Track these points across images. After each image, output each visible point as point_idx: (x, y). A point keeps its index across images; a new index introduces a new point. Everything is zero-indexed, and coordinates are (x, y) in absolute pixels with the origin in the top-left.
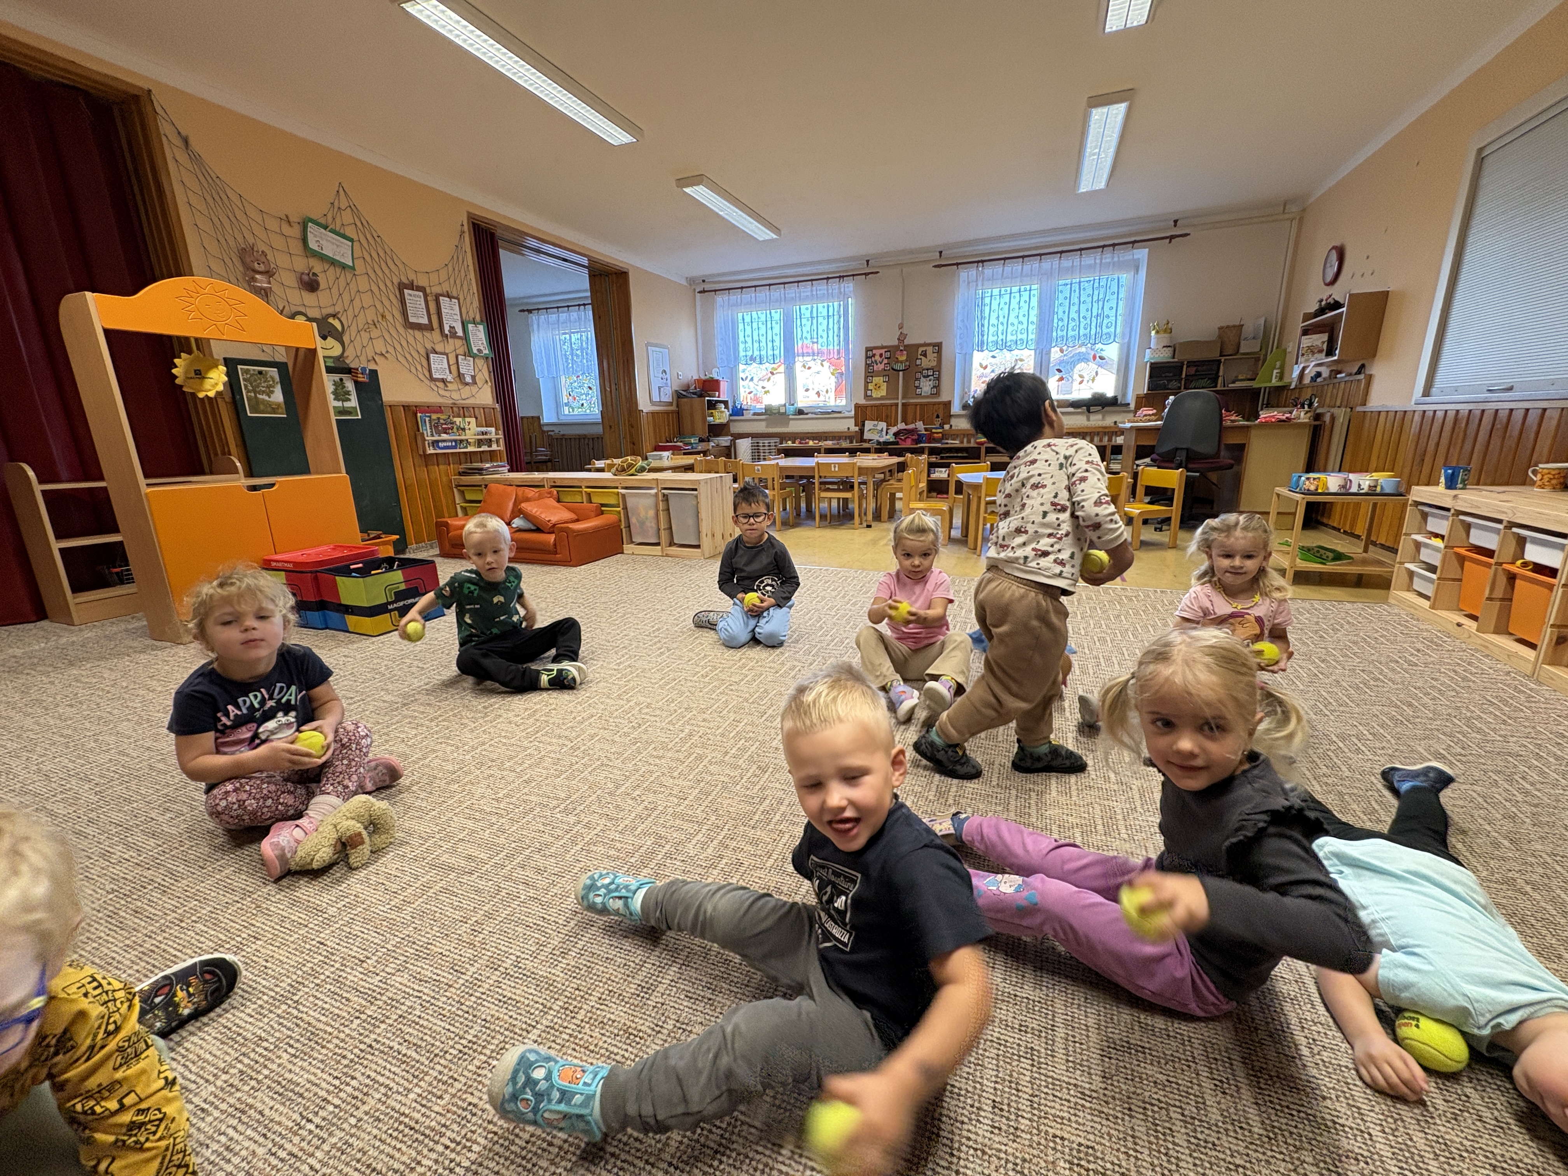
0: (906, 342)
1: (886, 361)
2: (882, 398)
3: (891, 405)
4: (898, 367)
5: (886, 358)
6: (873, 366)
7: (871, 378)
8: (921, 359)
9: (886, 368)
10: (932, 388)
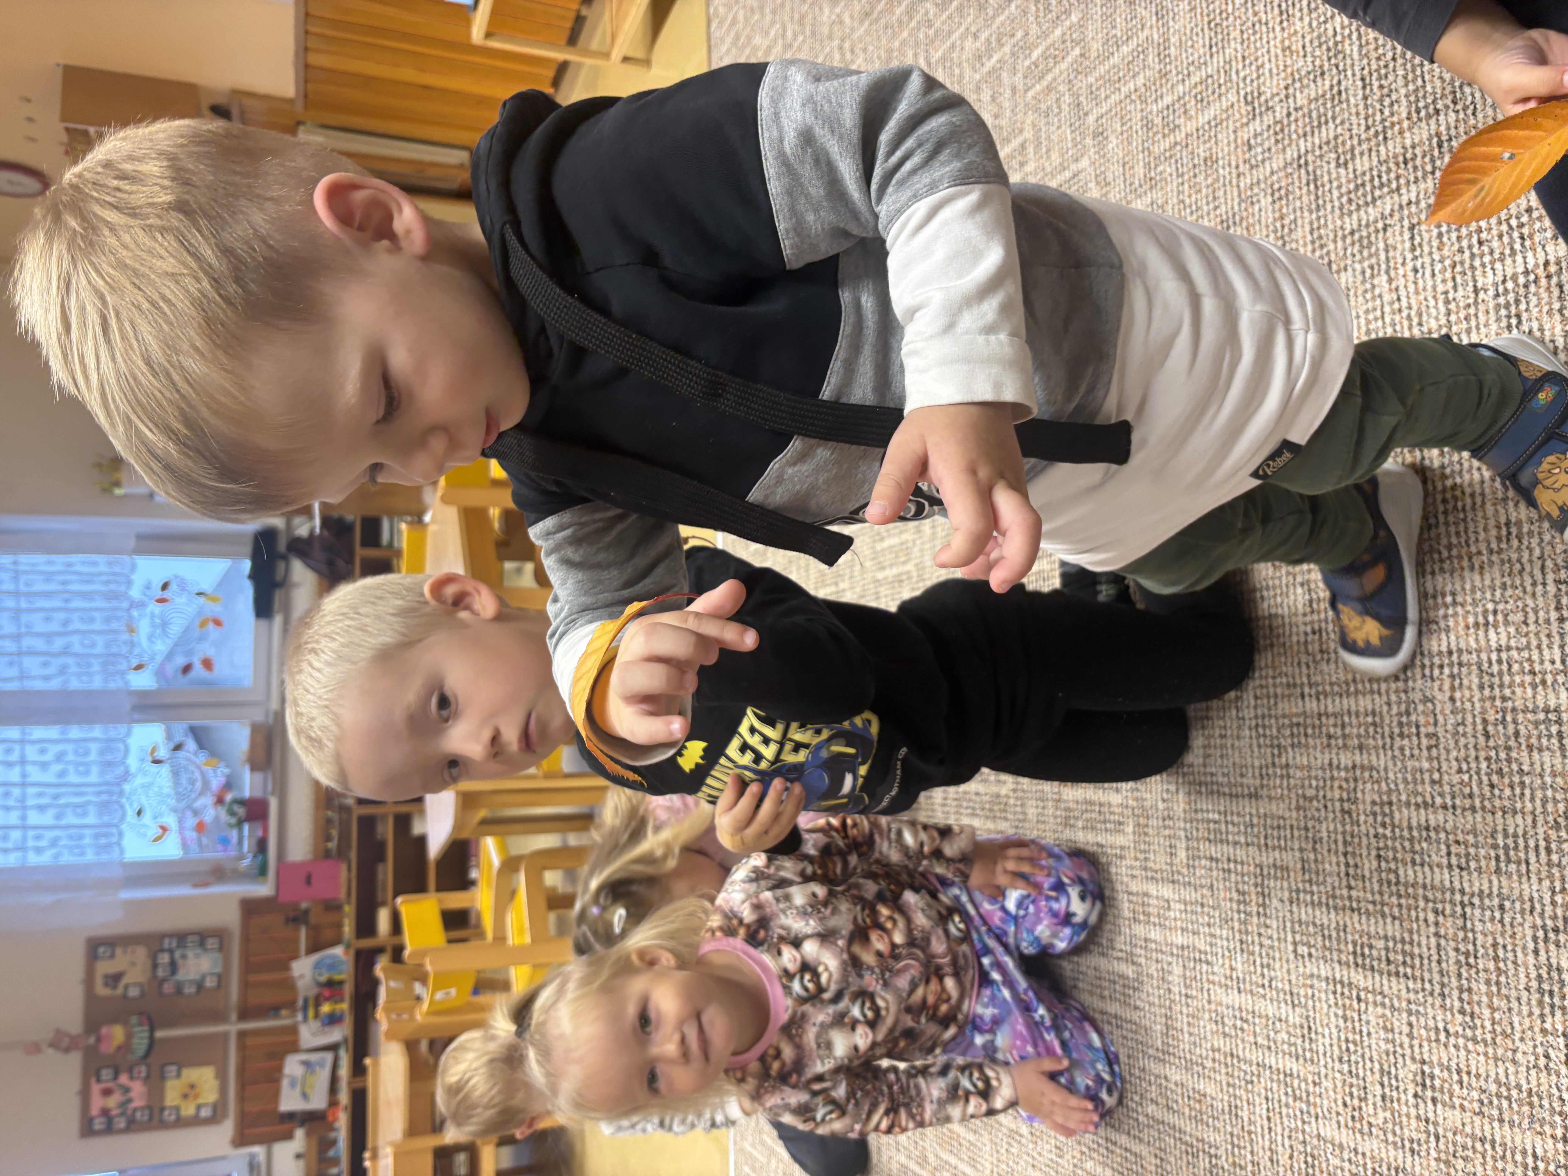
0: (77, 1030)
1: (124, 1079)
2: (222, 1076)
3: (242, 1047)
4: (140, 1043)
5: (116, 1077)
6: (135, 1110)
7: (166, 1113)
8: (126, 987)
9: (143, 1074)
10: (206, 950)
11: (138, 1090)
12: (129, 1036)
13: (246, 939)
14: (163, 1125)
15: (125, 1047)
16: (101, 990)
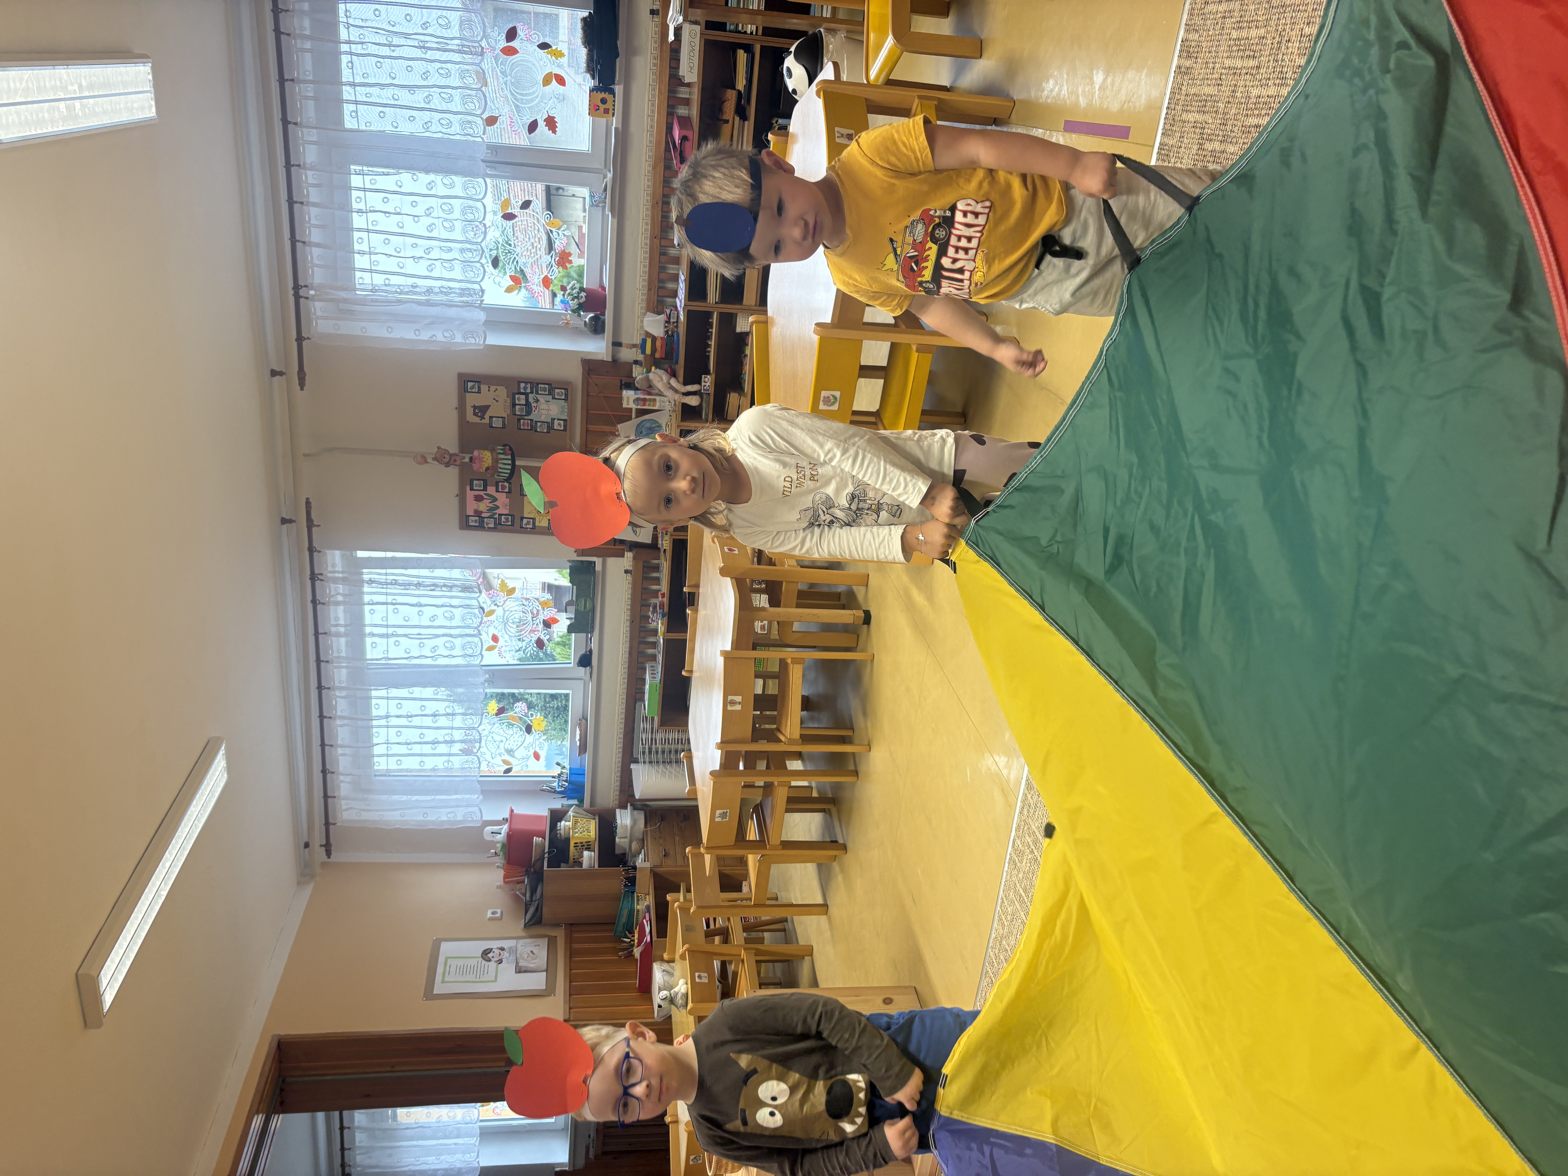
0: (453, 449)
4: (504, 467)
5: (485, 489)
6: (500, 515)
7: (525, 521)
8: (491, 417)
9: (507, 490)
10: (554, 398)
11: (502, 499)
12: (496, 461)
13: (587, 394)
14: (522, 530)
15: (493, 469)
16: (471, 418)
